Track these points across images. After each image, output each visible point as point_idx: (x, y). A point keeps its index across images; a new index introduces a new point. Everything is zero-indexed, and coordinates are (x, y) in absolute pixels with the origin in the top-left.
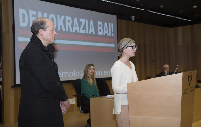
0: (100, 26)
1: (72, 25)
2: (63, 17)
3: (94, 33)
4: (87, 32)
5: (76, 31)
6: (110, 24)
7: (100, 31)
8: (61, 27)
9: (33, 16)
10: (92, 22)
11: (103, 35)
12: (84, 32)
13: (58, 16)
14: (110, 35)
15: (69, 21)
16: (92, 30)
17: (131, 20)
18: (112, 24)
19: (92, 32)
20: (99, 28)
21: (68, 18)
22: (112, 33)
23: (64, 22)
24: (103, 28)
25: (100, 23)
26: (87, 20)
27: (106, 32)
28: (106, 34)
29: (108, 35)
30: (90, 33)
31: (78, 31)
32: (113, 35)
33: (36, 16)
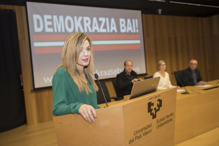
0: (123, 23)
1: (91, 26)
2: (80, 18)
3: (116, 31)
4: (108, 31)
5: (96, 31)
6: (133, 20)
7: (123, 28)
8: (79, 29)
9: (48, 20)
10: (113, 20)
11: (126, 33)
12: (104, 31)
13: (75, 18)
14: (135, 31)
15: (87, 22)
16: (114, 28)
17: (157, 13)
18: (137, 20)
19: (114, 31)
20: (122, 25)
21: (86, 19)
22: (136, 29)
23: (82, 23)
24: (126, 25)
25: (122, 20)
26: (107, 19)
27: (129, 29)
28: (130, 31)
29: (132, 31)
30: (111, 31)
31: (98, 31)
32: (137, 31)
33: (52, 20)
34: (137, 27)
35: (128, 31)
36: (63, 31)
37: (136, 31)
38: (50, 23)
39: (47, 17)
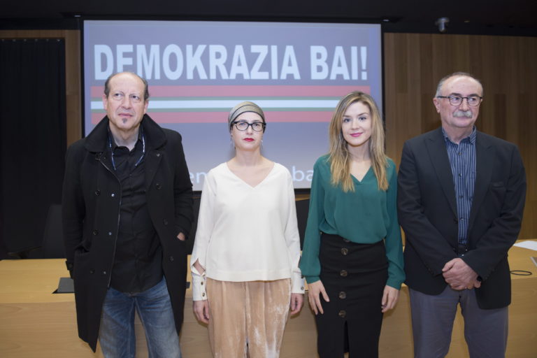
0: (319, 56)
1: (228, 65)
2: (201, 48)
3: (297, 76)
4: (275, 76)
5: (240, 76)
6: (354, 50)
7: (320, 69)
8: (196, 71)
9: (126, 55)
10: (290, 51)
11: (327, 81)
12: (265, 76)
13: (189, 48)
14: (355, 77)
15: (218, 55)
16: (294, 71)
17: (436, 30)
18: (364, 50)
19: (290, 76)
20: (315, 62)
22: (360, 70)
23: (205, 59)
24: (329, 62)
25: (315, 50)
26: (274, 49)
27: (339, 70)
28: (340, 77)
29: (346, 77)
30: (283, 77)
31: (246, 77)
32: (364, 76)
33: (133, 55)
34: (364, 67)
35: (333, 77)
36: (158, 77)
37: (360, 75)
38: (129, 61)
39: (122, 49)
